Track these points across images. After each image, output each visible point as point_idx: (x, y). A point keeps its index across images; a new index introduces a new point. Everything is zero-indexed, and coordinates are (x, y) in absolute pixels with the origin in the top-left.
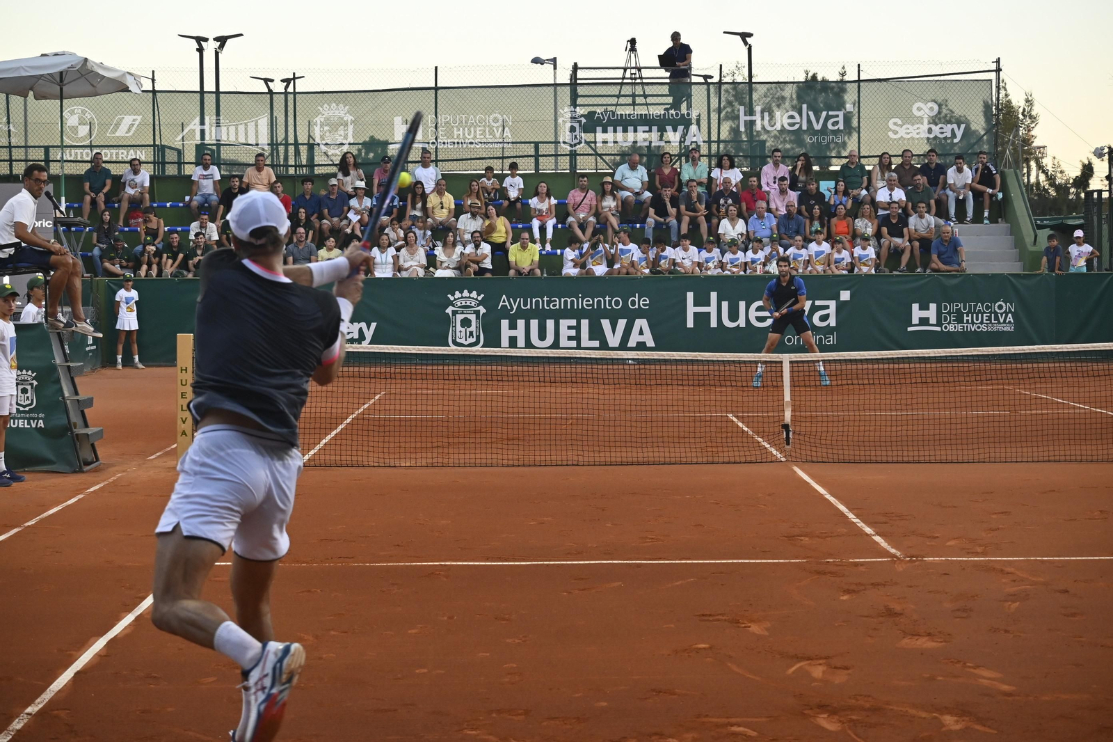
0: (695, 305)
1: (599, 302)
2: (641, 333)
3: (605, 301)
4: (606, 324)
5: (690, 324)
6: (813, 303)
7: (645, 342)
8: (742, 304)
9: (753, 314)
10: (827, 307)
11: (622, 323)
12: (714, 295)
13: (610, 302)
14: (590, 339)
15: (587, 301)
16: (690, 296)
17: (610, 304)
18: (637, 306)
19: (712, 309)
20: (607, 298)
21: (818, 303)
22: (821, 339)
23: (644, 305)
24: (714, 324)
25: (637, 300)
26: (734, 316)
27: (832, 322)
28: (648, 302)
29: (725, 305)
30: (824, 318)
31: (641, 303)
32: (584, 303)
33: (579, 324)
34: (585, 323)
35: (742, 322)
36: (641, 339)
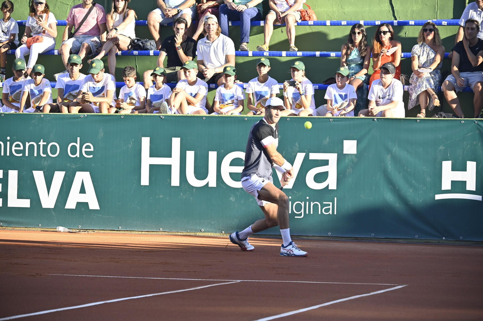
0: (152, 154)
1: (31, 147)
2: (83, 190)
3: (39, 146)
4: (39, 176)
5: (145, 180)
6: (307, 157)
7: (88, 203)
8: (213, 156)
9: (227, 169)
10: (325, 163)
11: (59, 177)
12: (176, 142)
13: (45, 147)
14: (19, 197)
15: (18, 146)
16: (146, 142)
17: (45, 152)
18: (78, 155)
19: (174, 161)
20: (42, 143)
21: (313, 156)
22: (316, 206)
23: (87, 153)
24: (175, 181)
25: (78, 146)
26: (201, 173)
27: (332, 182)
28: (92, 149)
29: (190, 155)
30: (321, 177)
31: (84, 150)
32: (14, 148)
33: (6, 175)
34: (13, 175)
35: (211, 180)
36: (82, 198)
